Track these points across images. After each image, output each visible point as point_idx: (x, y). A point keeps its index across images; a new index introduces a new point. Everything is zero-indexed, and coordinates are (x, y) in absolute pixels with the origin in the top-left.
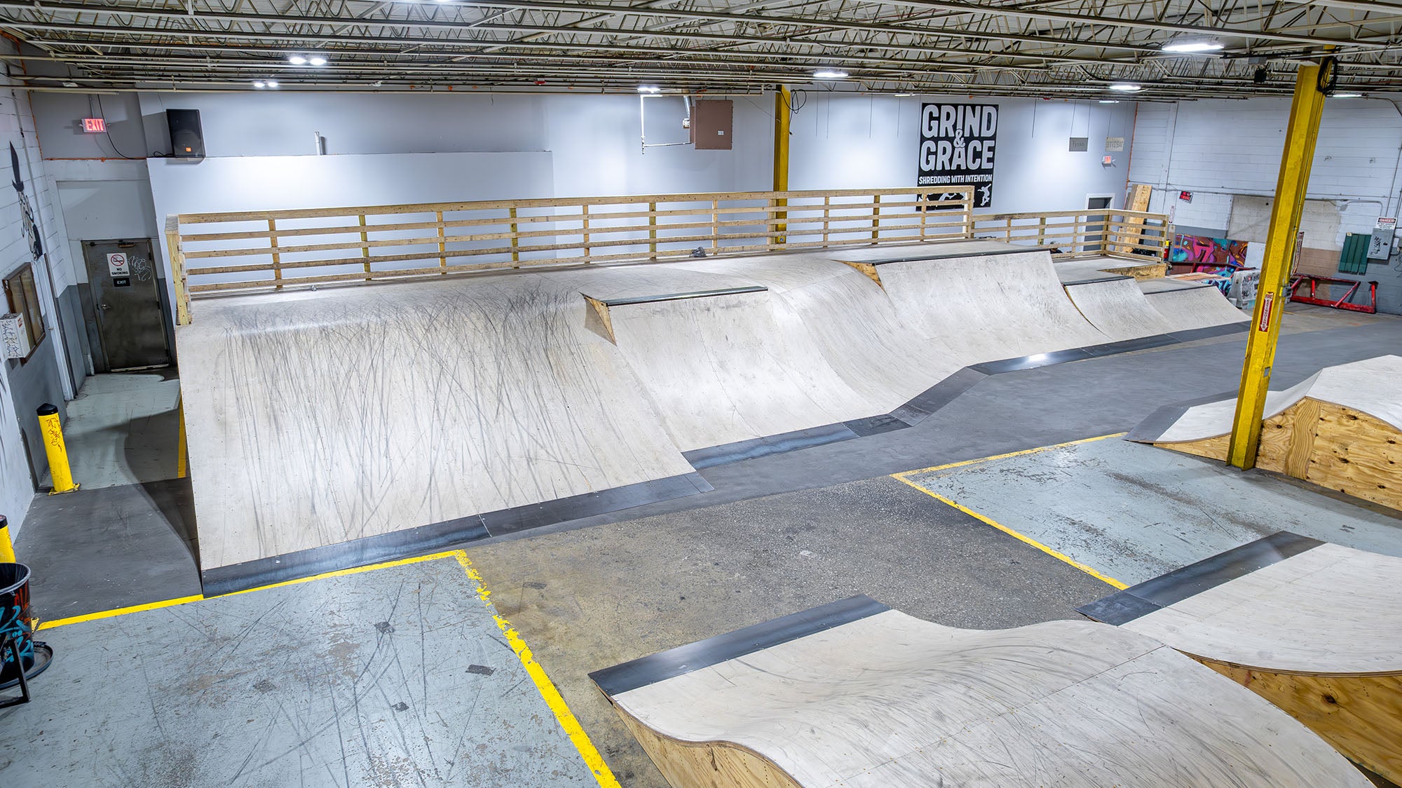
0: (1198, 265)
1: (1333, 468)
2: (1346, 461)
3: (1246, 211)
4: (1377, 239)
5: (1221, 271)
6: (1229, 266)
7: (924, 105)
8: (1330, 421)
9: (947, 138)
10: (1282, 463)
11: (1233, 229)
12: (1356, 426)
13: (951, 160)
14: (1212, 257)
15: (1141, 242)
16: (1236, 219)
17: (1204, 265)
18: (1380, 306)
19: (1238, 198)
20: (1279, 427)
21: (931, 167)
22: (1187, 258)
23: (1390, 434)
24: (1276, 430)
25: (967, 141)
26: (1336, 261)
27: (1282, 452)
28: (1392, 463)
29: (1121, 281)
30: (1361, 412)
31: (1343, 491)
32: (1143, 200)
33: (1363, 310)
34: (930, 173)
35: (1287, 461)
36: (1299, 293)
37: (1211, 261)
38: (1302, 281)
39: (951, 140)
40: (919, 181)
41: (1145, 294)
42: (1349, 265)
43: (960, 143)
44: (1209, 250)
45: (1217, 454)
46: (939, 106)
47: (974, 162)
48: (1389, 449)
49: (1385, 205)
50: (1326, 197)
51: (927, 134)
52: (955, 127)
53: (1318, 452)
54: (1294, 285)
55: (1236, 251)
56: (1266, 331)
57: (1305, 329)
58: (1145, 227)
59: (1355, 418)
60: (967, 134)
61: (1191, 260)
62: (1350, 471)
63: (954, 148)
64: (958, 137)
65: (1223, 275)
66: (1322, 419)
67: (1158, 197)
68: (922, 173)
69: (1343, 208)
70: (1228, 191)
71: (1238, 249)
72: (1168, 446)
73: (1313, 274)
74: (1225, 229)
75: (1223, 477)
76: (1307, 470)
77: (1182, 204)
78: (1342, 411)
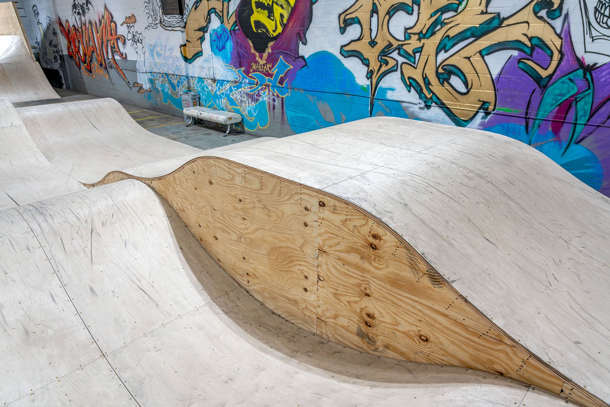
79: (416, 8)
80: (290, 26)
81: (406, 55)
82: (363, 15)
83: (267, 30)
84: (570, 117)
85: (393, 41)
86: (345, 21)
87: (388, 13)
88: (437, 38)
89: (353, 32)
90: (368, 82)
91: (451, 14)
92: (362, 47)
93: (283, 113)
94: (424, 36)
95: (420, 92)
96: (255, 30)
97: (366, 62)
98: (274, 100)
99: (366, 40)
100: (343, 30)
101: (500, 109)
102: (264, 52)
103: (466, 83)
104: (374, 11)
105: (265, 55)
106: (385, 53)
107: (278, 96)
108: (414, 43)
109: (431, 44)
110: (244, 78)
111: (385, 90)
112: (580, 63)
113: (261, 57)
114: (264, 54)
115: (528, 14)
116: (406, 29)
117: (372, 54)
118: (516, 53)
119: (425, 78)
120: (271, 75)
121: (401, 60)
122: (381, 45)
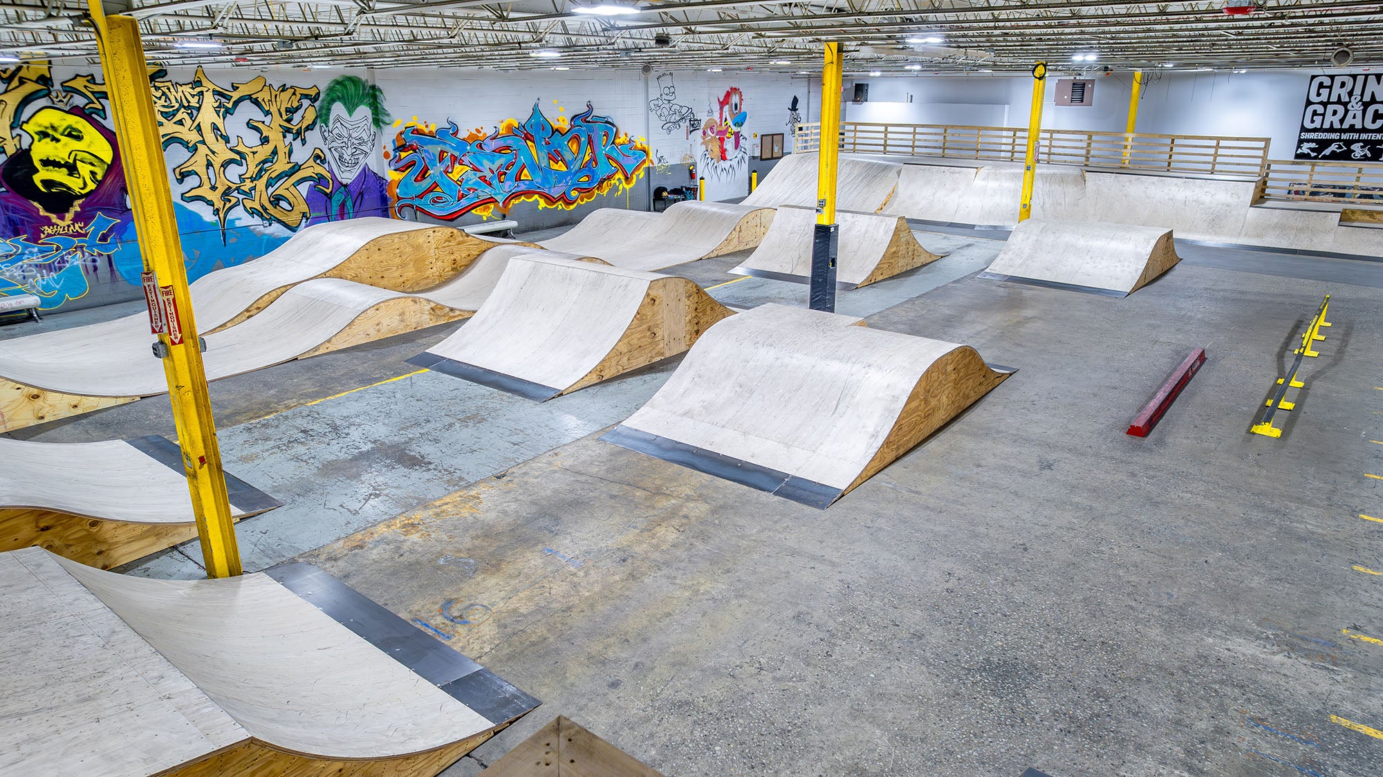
7: (1313, 77)
9: (1339, 102)
13: (1342, 121)
21: (1317, 125)
25: (1366, 105)
34: (1315, 130)
39: (1345, 104)
40: (1300, 135)
43: (1355, 108)
46: (1332, 77)
47: (1374, 122)
51: (1313, 98)
52: (1350, 94)
60: (1367, 98)
63: (1347, 111)
64: (1353, 102)
68: (1304, 129)
79: (244, 161)
80: (109, 181)
81: (244, 193)
82: (201, 169)
83: (69, 188)
84: (346, 211)
85: (231, 185)
86: (181, 174)
87: (222, 166)
88: (264, 179)
89: (191, 181)
90: (217, 218)
91: (270, 164)
92: (205, 192)
93: (112, 270)
94: (255, 179)
95: (261, 216)
96: (44, 190)
97: (210, 203)
98: (94, 261)
99: (207, 186)
100: (181, 181)
101: (313, 215)
102: (68, 211)
103: (290, 204)
104: (209, 164)
105: (69, 216)
106: (227, 193)
107: (100, 255)
108: (248, 185)
109: (261, 184)
110: (26, 247)
111: (233, 221)
112: (341, 184)
113: (62, 218)
114: (67, 215)
115: (311, 162)
116: (240, 176)
117: (215, 197)
118: (312, 183)
119: (262, 206)
120: (85, 235)
121: (241, 197)
122: (221, 189)
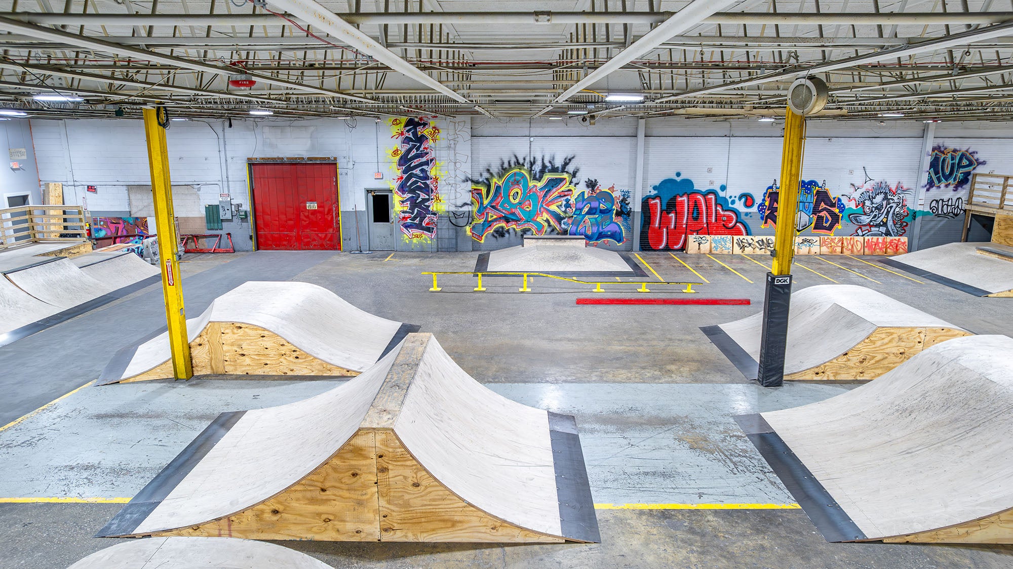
0: (115, 238)
1: (238, 361)
2: (243, 355)
3: (139, 196)
4: (222, 207)
5: (134, 240)
6: (138, 236)
8: (227, 333)
10: (209, 367)
11: (134, 210)
12: (242, 332)
14: (124, 230)
15: (66, 228)
16: (134, 203)
17: (120, 237)
18: (237, 248)
19: (130, 188)
20: (200, 345)
22: (106, 234)
23: (260, 332)
24: (199, 348)
26: (204, 223)
27: (207, 360)
28: (267, 348)
29: (57, 262)
30: (243, 323)
31: (247, 373)
32: (57, 194)
33: (227, 252)
35: (211, 365)
36: (189, 247)
37: (125, 233)
38: (188, 239)
41: (80, 268)
42: (212, 225)
44: (121, 226)
45: (167, 374)
48: (263, 340)
49: (221, 186)
50: (187, 183)
53: (227, 354)
54: (184, 242)
55: (140, 224)
56: (173, 285)
57: (198, 271)
58: (65, 216)
59: (241, 328)
61: (109, 235)
62: (247, 360)
65: (136, 242)
66: (223, 333)
67: (69, 193)
69: (199, 189)
70: (122, 183)
71: (141, 223)
72: (131, 380)
73: (194, 234)
74: (128, 210)
75: (175, 390)
76: (224, 369)
77: (90, 195)
78: (232, 325)
